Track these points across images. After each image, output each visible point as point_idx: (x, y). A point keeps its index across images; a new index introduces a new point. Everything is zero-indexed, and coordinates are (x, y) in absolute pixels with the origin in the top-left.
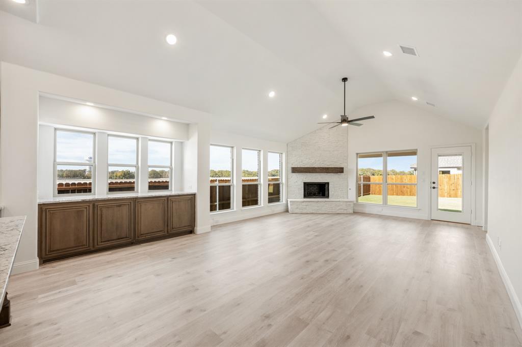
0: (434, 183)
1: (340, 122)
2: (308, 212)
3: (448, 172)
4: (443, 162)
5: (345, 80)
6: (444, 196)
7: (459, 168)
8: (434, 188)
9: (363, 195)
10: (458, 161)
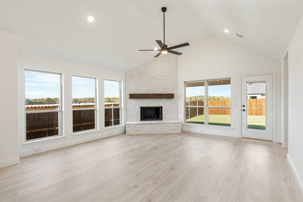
0: (244, 106)
1: (161, 49)
2: (143, 134)
3: (255, 97)
4: (251, 89)
5: (164, 9)
6: (253, 115)
7: (262, 95)
8: (244, 110)
9: (198, 115)
10: (261, 88)
